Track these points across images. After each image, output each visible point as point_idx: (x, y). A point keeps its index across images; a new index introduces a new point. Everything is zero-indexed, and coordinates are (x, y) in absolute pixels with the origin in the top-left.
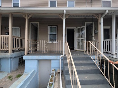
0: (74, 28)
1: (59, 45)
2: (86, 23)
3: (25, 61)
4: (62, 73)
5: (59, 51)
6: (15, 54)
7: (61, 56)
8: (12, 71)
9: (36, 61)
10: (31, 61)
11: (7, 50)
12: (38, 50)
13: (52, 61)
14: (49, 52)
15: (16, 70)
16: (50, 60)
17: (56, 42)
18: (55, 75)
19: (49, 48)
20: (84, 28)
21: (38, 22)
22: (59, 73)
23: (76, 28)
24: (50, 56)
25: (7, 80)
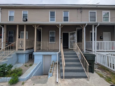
0: (68, 32)
1: (57, 45)
2: (77, 28)
3: (35, 56)
4: (58, 63)
5: (57, 50)
6: (27, 51)
7: (58, 53)
8: (26, 63)
9: (42, 56)
10: (38, 56)
11: (23, 48)
12: (41, 49)
13: (52, 56)
14: (50, 50)
15: (28, 62)
16: (51, 55)
17: (55, 43)
18: (54, 64)
19: (50, 47)
20: (75, 33)
21: (41, 28)
22: (57, 63)
23: (70, 33)
24: (51, 53)
25: (24, 67)
